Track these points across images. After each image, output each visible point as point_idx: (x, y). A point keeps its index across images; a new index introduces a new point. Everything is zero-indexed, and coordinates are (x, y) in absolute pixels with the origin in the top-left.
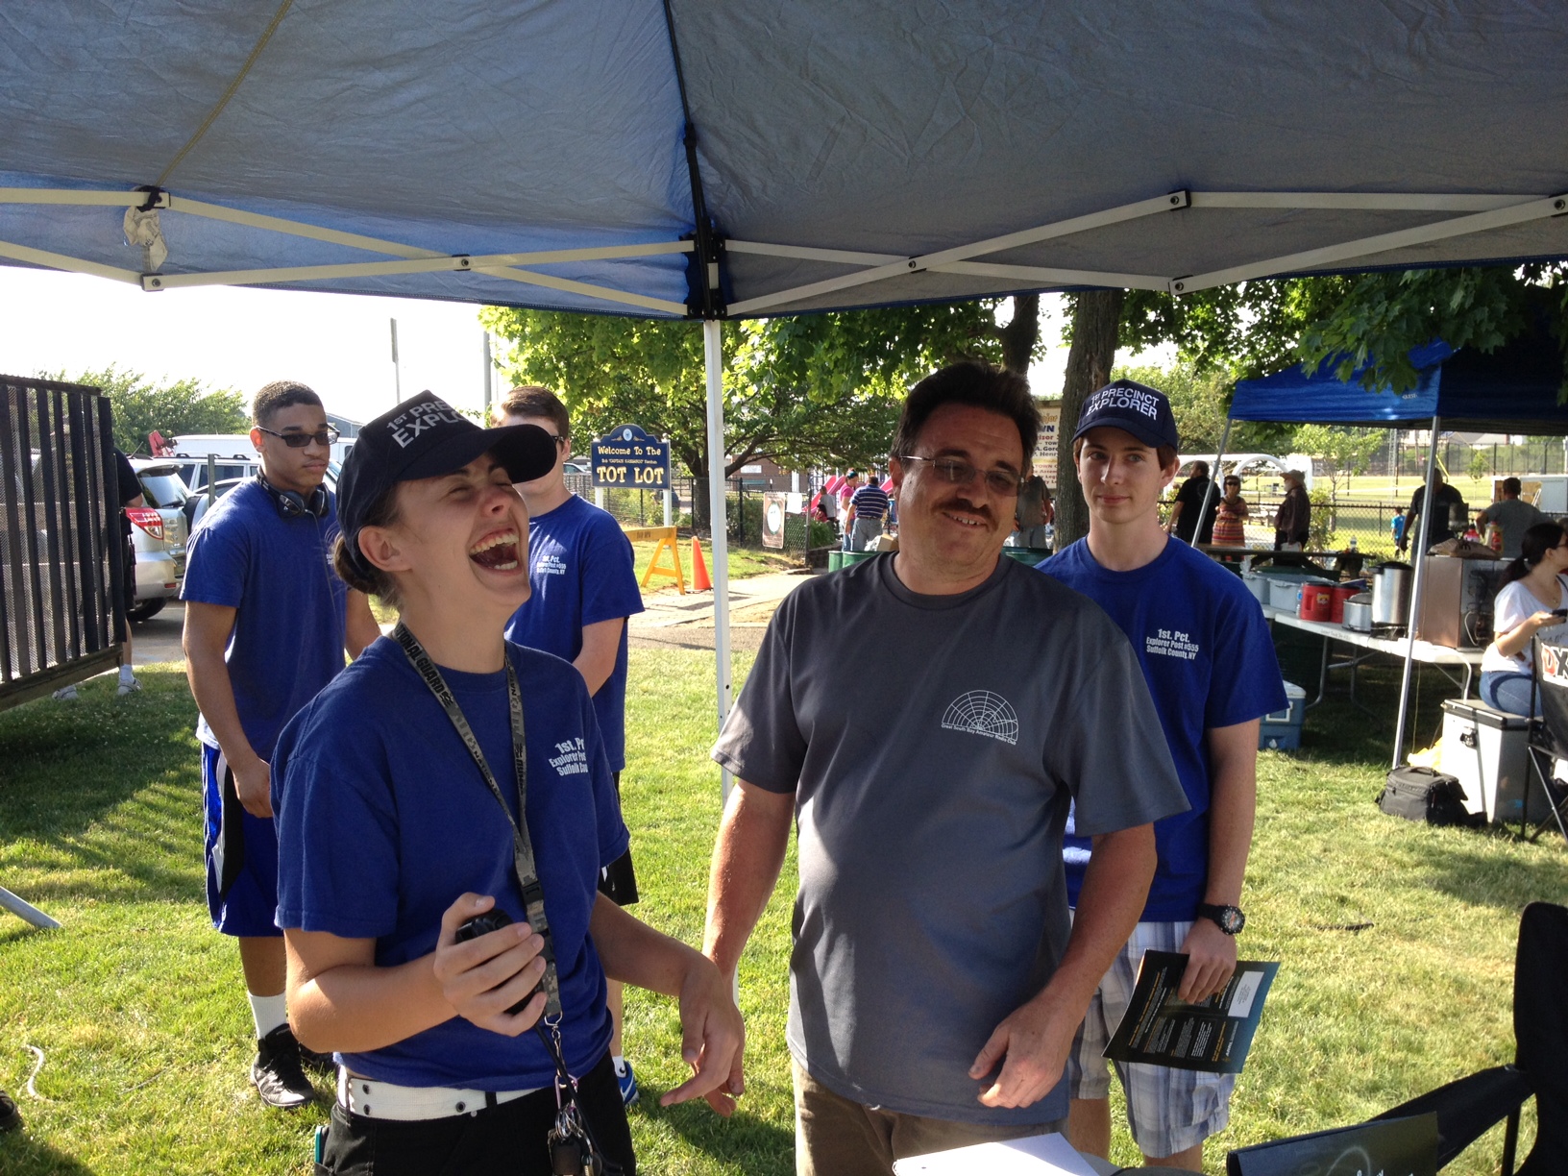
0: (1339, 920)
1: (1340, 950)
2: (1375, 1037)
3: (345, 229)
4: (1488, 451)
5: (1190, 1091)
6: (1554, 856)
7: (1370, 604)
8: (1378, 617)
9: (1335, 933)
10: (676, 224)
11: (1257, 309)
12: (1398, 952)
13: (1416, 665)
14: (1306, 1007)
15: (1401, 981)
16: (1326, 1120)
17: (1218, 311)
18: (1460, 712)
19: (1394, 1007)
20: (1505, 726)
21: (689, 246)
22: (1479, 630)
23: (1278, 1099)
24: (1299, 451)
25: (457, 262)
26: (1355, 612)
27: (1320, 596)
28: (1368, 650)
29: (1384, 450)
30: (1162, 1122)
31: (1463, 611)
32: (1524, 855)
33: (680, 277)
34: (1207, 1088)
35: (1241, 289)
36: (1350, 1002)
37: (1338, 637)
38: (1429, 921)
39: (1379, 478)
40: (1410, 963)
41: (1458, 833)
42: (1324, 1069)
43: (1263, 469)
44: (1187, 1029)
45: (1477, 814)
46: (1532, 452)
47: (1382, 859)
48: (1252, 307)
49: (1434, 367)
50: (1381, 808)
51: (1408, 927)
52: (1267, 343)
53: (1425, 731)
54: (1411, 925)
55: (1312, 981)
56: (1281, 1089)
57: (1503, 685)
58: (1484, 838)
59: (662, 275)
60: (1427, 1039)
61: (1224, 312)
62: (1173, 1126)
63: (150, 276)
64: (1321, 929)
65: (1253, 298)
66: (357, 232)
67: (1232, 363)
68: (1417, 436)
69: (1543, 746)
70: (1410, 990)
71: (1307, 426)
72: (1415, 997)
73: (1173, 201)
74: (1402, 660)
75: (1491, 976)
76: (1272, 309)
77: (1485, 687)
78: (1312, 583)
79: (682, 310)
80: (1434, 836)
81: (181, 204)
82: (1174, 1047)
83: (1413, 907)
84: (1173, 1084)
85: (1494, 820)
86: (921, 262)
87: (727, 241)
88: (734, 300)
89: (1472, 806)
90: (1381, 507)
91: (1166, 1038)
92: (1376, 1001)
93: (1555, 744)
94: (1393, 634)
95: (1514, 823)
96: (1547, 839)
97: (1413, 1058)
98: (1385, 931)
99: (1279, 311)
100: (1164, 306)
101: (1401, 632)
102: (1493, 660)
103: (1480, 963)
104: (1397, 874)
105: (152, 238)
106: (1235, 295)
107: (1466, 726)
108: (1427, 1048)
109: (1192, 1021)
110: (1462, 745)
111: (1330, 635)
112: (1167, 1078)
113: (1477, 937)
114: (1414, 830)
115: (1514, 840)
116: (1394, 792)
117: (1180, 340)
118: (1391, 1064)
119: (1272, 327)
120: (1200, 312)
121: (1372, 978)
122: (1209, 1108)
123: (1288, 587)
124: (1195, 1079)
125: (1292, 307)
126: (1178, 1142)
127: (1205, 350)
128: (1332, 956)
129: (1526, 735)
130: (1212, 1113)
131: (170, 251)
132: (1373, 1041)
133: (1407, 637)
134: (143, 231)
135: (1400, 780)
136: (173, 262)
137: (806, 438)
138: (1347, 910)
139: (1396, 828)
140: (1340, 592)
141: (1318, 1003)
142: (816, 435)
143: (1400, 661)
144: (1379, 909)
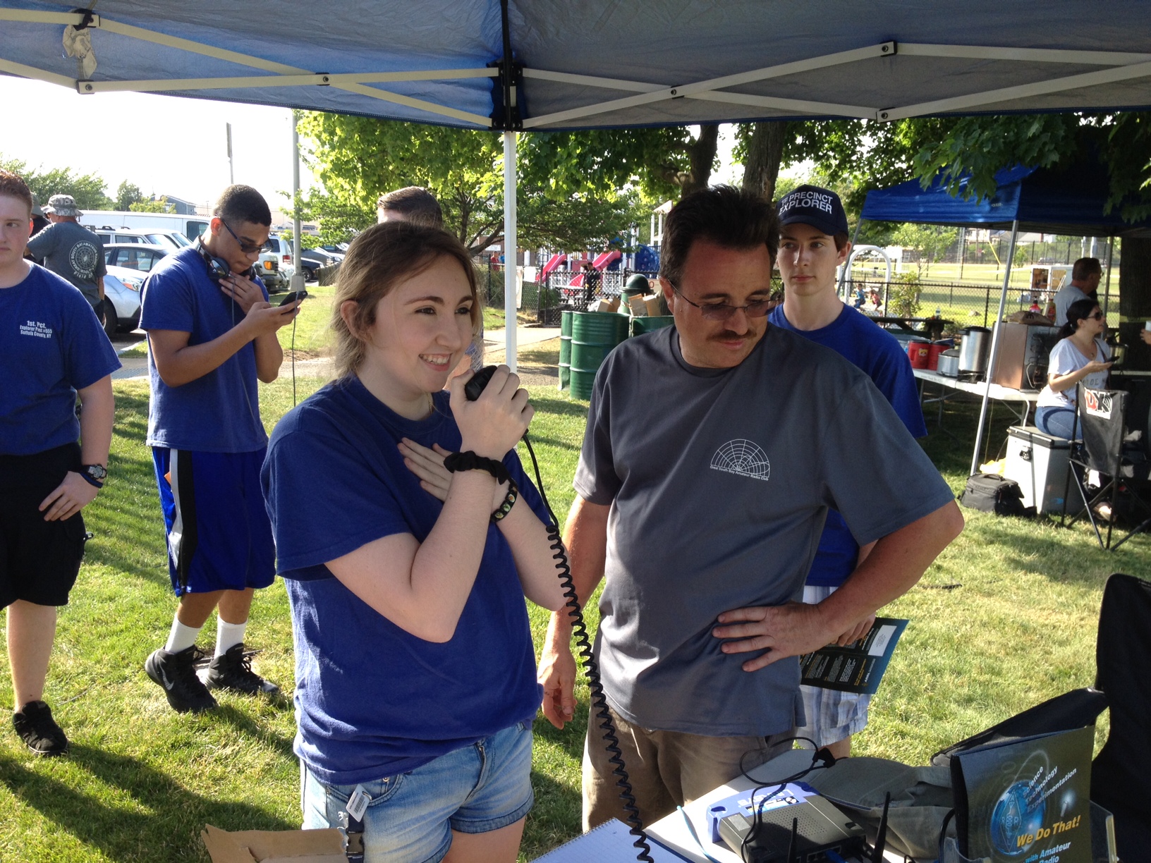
0: (937, 582)
1: (939, 603)
2: (968, 664)
3: (234, 49)
4: (1028, 246)
5: (836, 704)
6: (1085, 538)
7: (958, 357)
8: (963, 365)
9: (935, 591)
10: (485, 54)
11: (875, 137)
12: (980, 604)
13: (990, 401)
14: (918, 643)
15: (984, 625)
16: (937, 722)
17: (847, 137)
18: (1020, 436)
19: (980, 643)
20: (1053, 446)
21: (494, 72)
22: (1036, 377)
23: (903, 707)
24: (896, 243)
25: (318, 79)
26: (946, 362)
27: (921, 351)
28: (955, 390)
29: (955, 244)
30: (815, 725)
31: (1026, 363)
32: (1063, 537)
33: (486, 96)
34: (849, 702)
35: (864, 122)
36: (949, 640)
37: (933, 381)
38: (1000, 583)
39: (949, 265)
40: (989, 612)
41: (1016, 521)
42: (933, 687)
43: (869, 256)
44: (837, 664)
45: (1029, 508)
46: (1059, 248)
47: (964, 539)
48: (871, 136)
49: (1016, 184)
51: (986, 586)
52: (882, 163)
53: (995, 449)
54: (989, 585)
55: (921, 624)
56: (904, 701)
57: (1052, 416)
58: (1035, 525)
59: (474, 94)
60: (1005, 666)
61: (851, 138)
62: (823, 727)
63: (84, 82)
64: (925, 588)
65: (873, 129)
66: (244, 52)
67: (855, 177)
68: (978, 235)
69: (1079, 460)
70: (990, 631)
71: (907, 224)
72: (994, 636)
73: (884, 49)
74: (982, 397)
75: (1046, 622)
76: (886, 137)
77: (1039, 418)
78: (915, 341)
79: (488, 122)
80: (1000, 523)
81: (108, 25)
82: (828, 675)
83: (988, 573)
84: (824, 699)
85: (1041, 512)
86: (681, 91)
87: (524, 70)
88: (528, 116)
89: (1027, 502)
90: (952, 286)
91: (821, 669)
92: (967, 639)
93: (1090, 460)
94: (973, 379)
95: (1056, 514)
96: (1079, 526)
97: (995, 679)
98: (970, 590)
99: (891, 139)
100: (809, 135)
101: (980, 377)
102: (1047, 398)
103: (1038, 613)
104: (976, 550)
105: (85, 52)
106: (860, 126)
107: (1024, 445)
108: (1004, 672)
109: (841, 658)
110: (1021, 459)
111: (928, 379)
112: (820, 695)
113: (1034, 595)
114: (986, 519)
115: (1056, 527)
116: (972, 491)
117: (817, 159)
118: (980, 684)
119: (885, 151)
120: (834, 137)
121: (964, 623)
122: (850, 716)
124: (840, 696)
125: (901, 136)
126: (826, 738)
127: (836, 166)
128: (934, 607)
129: (1067, 452)
130: (853, 719)
131: (99, 63)
132: (967, 667)
133: (985, 381)
134: (78, 46)
135: (976, 483)
136: (102, 72)
137: (538, 225)
138: (942, 575)
139: (973, 517)
140: (936, 347)
141: (927, 640)
142: (546, 224)
143: (979, 399)
144: (964, 575)
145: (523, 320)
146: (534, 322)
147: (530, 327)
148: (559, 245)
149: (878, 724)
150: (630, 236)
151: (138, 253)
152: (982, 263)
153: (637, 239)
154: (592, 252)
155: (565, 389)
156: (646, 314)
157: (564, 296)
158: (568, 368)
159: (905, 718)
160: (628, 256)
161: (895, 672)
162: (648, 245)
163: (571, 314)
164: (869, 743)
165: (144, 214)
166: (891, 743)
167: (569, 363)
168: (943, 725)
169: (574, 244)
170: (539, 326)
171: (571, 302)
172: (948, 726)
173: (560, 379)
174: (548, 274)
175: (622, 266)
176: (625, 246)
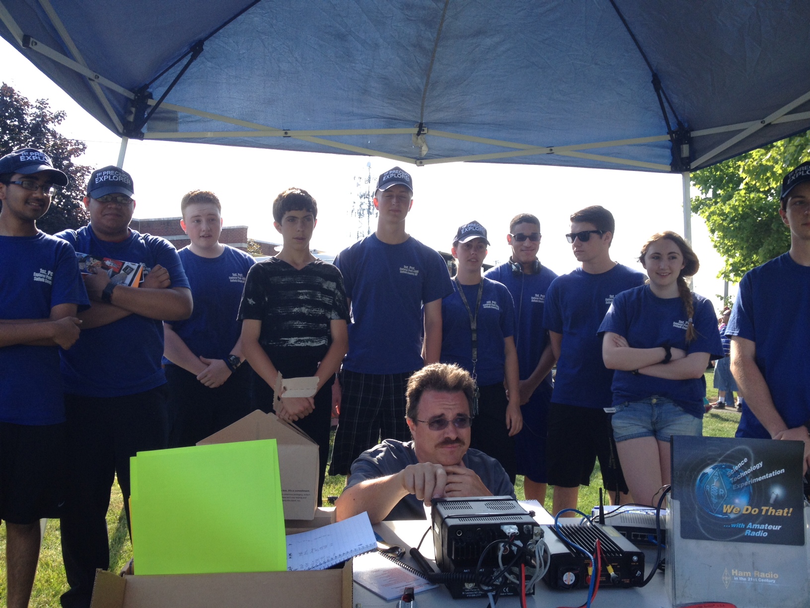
33: (668, 152)
63: (420, 160)
79: (669, 168)
81: (432, 132)
86: (768, 120)
87: (692, 132)
88: (694, 160)
105: (422, 144)
131: (429, 149)
134: (419, 141)
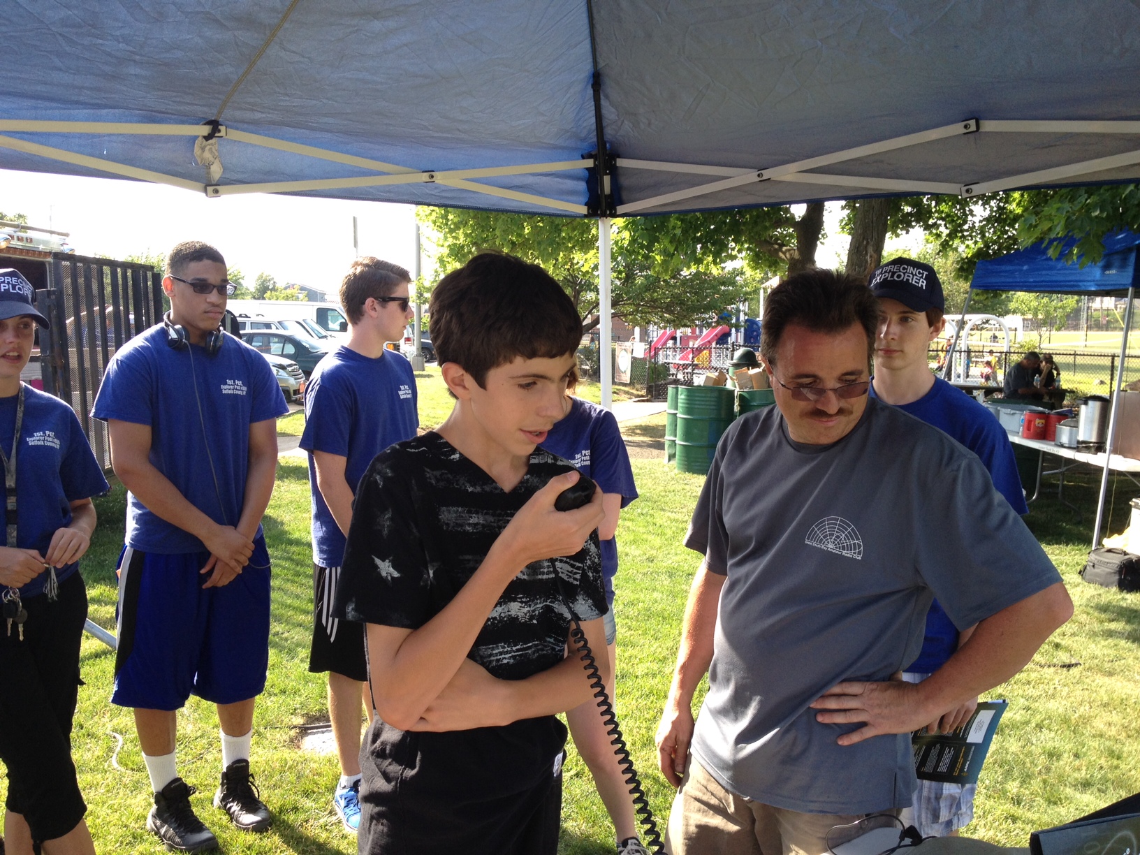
0: (1055, 660)
1: (1057, 682)
2: (1086, 747)
3: (347, 152)
5: (938, 798)
7: (1077, 427)
8: (1082, 436)
9: (1052, 669)
10: (579, 145)
11: (987, 206)
12: (1100, 685)
13: (1111, 473)
14: (1033, 724)
15: (1105, 705)
16: (1051, 807)
17: (958, 207)
19: (1099, 724)
21: (590, 163)
23: (1015, 790)
24: (1014, 312)
25: (426, 176)
26: (1065, 434)
27: (1038, 421)
29: (1077, 312)
33: (582, 186)
34: (951, 794)
36: (1066, 721)
37: (1051, 452)
38: (1123, 662)
39: (1072, 333)
40: (1110, 692)
42: (1048, 769)
43: (987, 325)
48: (983, 205)
49: (1129, 252)
50: (1083, 578)
51: (1107, 665)
52: (995, 232)
53: (1117, 521)
54: (1110, 664)
55: (1037, 704)
56: (1017, 783)
59: (571, 184)
60: (1125, 749)
61: (963, 208)
62: (924, 823)
63: (211, 186)
64: (1041, 666)
65: (985, 199)
66: (356, 154)
67: (967, 246)
68: (1102, 302)
70: (1111, 712)
71: (1019, 293)
72: (1115, 717)
73: (966, 127)
74: (1101, 469)
76: (999, 207)
78: (1032, 411)
79: (583, 210)
80: (1123, 599)
81: (234, 135)
83: (1110, 651)
84: (926, 793)
86: (767, 174)
87: (618, 160)
88: (622, 203)
90: (1074, 355)
92: (1086, 720)
94: (1094, 449)
97: (1115, 762)
98: (1090, 669)
99: (1004, 208)
100: (918, 205)
101: (1100, 447)
104: (1097, 627)
105: (213, 160)
108: (1125, 755)
111: (1045, 450)
112: (921, 788)
114: (1108, 595)
116: (1093, 566)
117: (927, 227)
119: (998, 220)
120: (944, 207)
121: (1082, 703)
123: (1014, 414)
124: (942, 788)
125: (1014, 205)
127: (947, 236)
128: (1051, 687)
130: (956, 812)
131: (225, 169)
132: (1085, 749)
133: (1105, 452)
134: (207, 155)
135: (1097, 557)
136: (227, 176)
137: (647, 302)
138: (1060, 653)
139: (1095, 593)
140: (1053, 418)
141: (1042, 721)
142: (654, 301)
143: (1100, 469)
144: (1084, 653)
145: (632, 394)
146: (642, 396)
147: (639, 401)
148: (668, 321)
149: (987, 807)
150: (738, 311)
151: (271, 339)
152: (1107, 330)
153: (745, 314)
154: (701, 327)
155: (671, 462)
156: (752, 387)
157: (673, 371)
158: (674, 441)
159: (1017, 801)
160: (737, 331)
161: (1007, 753)
162: (758, 319)
163: (677, 388)
164: (978, 828)
165: (278, 302)
166: (1001, 827)
167: (675, 436)
168: (1058, 810)
169: (682, 319)
170: (648, 401)
171: (680, 376)
172: (1063, 811)
173: (666, 452)
174: (657, 350)
175: (731, 340)
176: (734, 321)
